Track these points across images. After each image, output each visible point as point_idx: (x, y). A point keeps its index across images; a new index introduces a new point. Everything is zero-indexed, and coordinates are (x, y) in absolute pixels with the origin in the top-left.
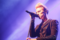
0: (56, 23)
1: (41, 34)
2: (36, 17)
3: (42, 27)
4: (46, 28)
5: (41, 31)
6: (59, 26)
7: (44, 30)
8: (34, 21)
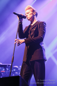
0: (43, 24)
1: (29, 35)
2: (23, 19)
3: (31, 28)
4: (34, 30)
5: (29, 32)
6: (46, 27)
7: (32, 32)
8: (22, 23)
